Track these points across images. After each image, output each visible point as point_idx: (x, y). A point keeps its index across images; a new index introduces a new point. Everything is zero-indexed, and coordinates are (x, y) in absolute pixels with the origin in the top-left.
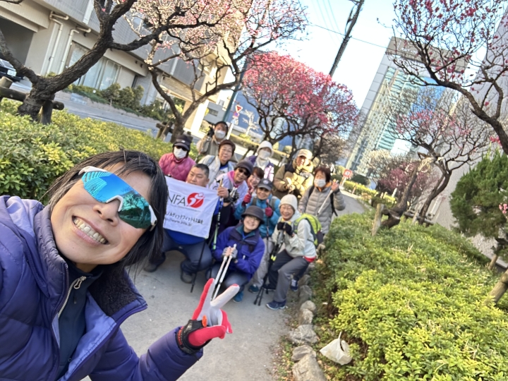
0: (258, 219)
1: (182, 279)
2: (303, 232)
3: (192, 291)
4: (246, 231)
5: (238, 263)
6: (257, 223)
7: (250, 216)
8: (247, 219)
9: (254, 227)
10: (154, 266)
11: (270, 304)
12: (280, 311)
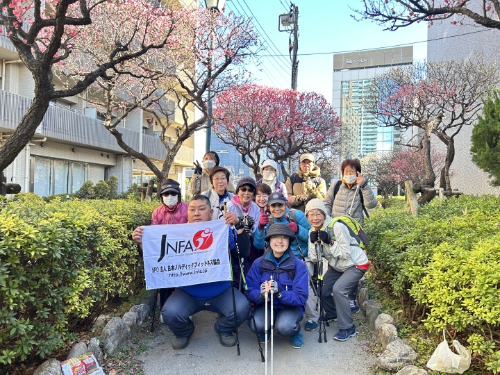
0: (286, 236)
1: (223, 344)
2: (342, 236)
3: (239, 354)
4: (276, 256)
5: (282, 298)
6: (286, 242)
7: (275, 236)
8: (273, 242)
9: (285, 248)
10: (184, 340)
11: (337, 335)
12: (352, 339)
